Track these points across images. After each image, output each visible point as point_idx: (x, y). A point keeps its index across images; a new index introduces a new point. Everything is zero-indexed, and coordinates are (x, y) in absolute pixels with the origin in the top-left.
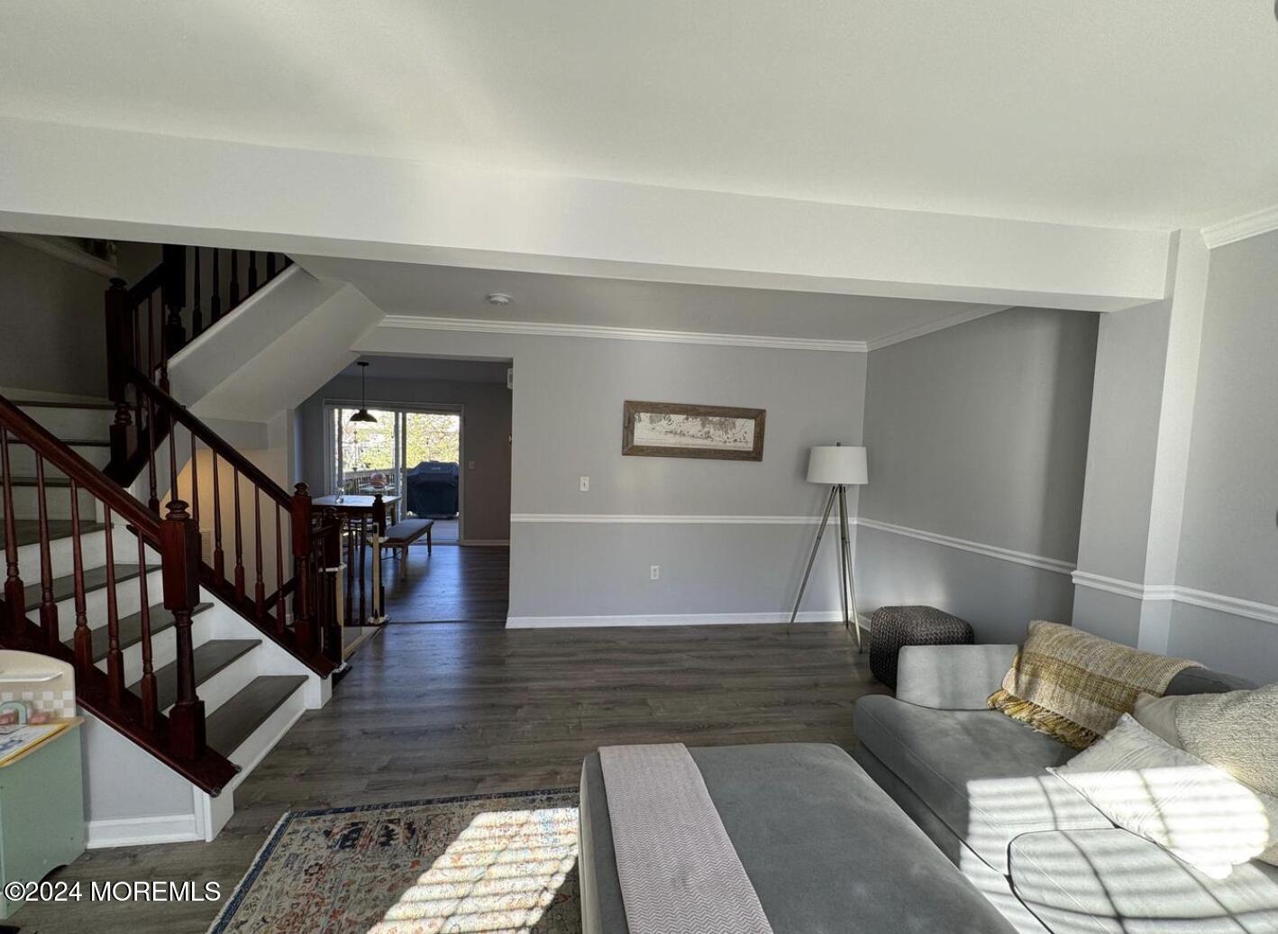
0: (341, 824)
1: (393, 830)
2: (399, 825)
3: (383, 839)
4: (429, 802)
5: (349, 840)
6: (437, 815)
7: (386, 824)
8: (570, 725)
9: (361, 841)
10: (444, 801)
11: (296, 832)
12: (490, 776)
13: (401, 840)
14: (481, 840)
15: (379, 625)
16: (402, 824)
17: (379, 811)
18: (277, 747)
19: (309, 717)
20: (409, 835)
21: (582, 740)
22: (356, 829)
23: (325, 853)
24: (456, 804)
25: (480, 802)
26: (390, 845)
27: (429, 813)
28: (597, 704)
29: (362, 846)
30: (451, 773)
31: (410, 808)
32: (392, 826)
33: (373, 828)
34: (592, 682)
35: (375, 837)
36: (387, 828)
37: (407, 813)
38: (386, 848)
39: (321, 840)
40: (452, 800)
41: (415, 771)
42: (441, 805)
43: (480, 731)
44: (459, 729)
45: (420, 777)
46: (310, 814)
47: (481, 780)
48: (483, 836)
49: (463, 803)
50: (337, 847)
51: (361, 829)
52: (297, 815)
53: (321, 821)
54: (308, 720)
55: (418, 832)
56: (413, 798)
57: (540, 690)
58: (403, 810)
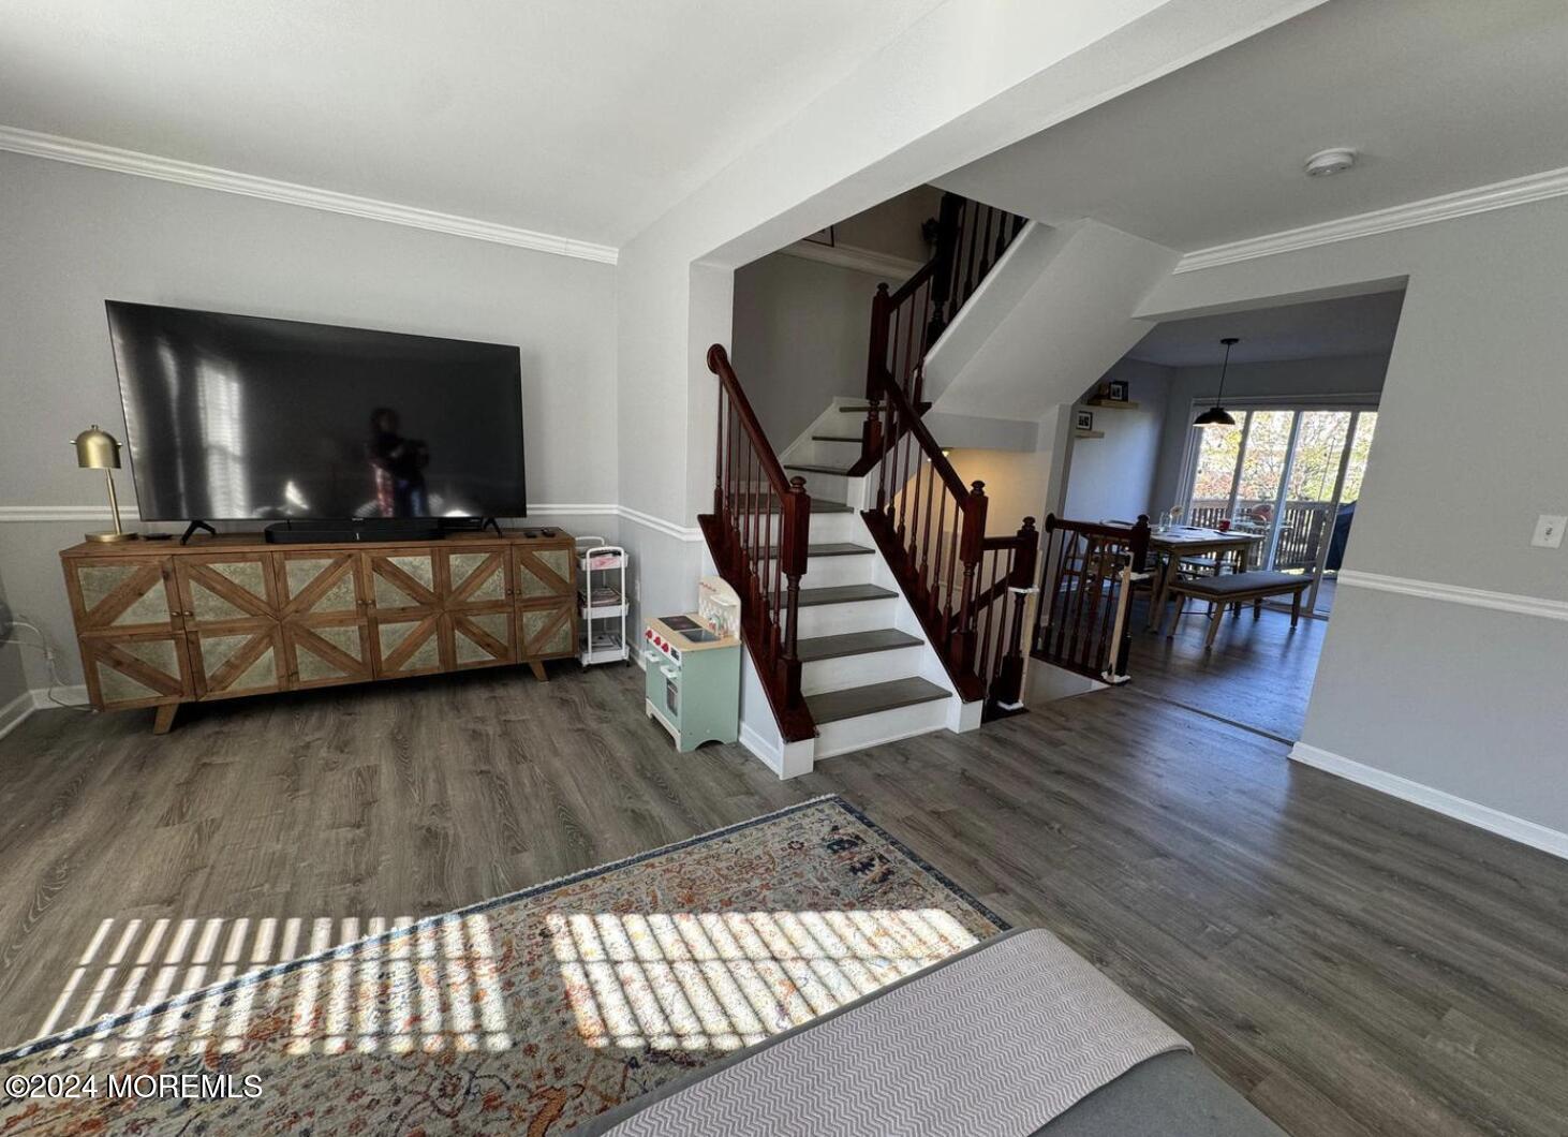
0: (851, 827)
1: (873, 866)
2: (882, 866)
3: (858, 865)
4: (929, 869)
5: (837, 846)
6: (918, 885)
7: (875, 855)
8: (1211, 928)
9: (843, 854)
10: (941, 879)
11: (822, 811)
12: (1016, 894)
13: (868, 877)
14: (920, 940)
15: (1112, 684)
16: (886, 866)
17: (884, 842)
18: (891, 745)
19: (940, 736)
20: (877, 880)
21: (1205, 958)
22: (855, 841)
23: (816, 840)
24: (947, 891)
25: (970, 908)
26: (855, 874)
27: (915, 877)
28: (1314, 938)
29: (840, 857)
30: (983, 861)
31: (908, 860)
32: (876, 862)
33: (861, 854)
34: (1353, 906)
35: (855, 859)
36: (873, 859)
37: (901, 861)
38: (851, 874)
39: (826, 829)
40: (949, 884)
41: (958, 834)
42: (933, 880)
43: (1074, 846)
44: (1052, 828)
45: (957, 844)
46: (844, 807)
47: (1003, 891)
48: (927, 939)
49: (953, 895)
50: (826, 844)
51: (856, 845)
52: (838, 800)
53: (843, 817)
54: (937, 737)
55: (886, 883)
56: (923, 855)
57: (1227, 856)
58: (900, 856)
